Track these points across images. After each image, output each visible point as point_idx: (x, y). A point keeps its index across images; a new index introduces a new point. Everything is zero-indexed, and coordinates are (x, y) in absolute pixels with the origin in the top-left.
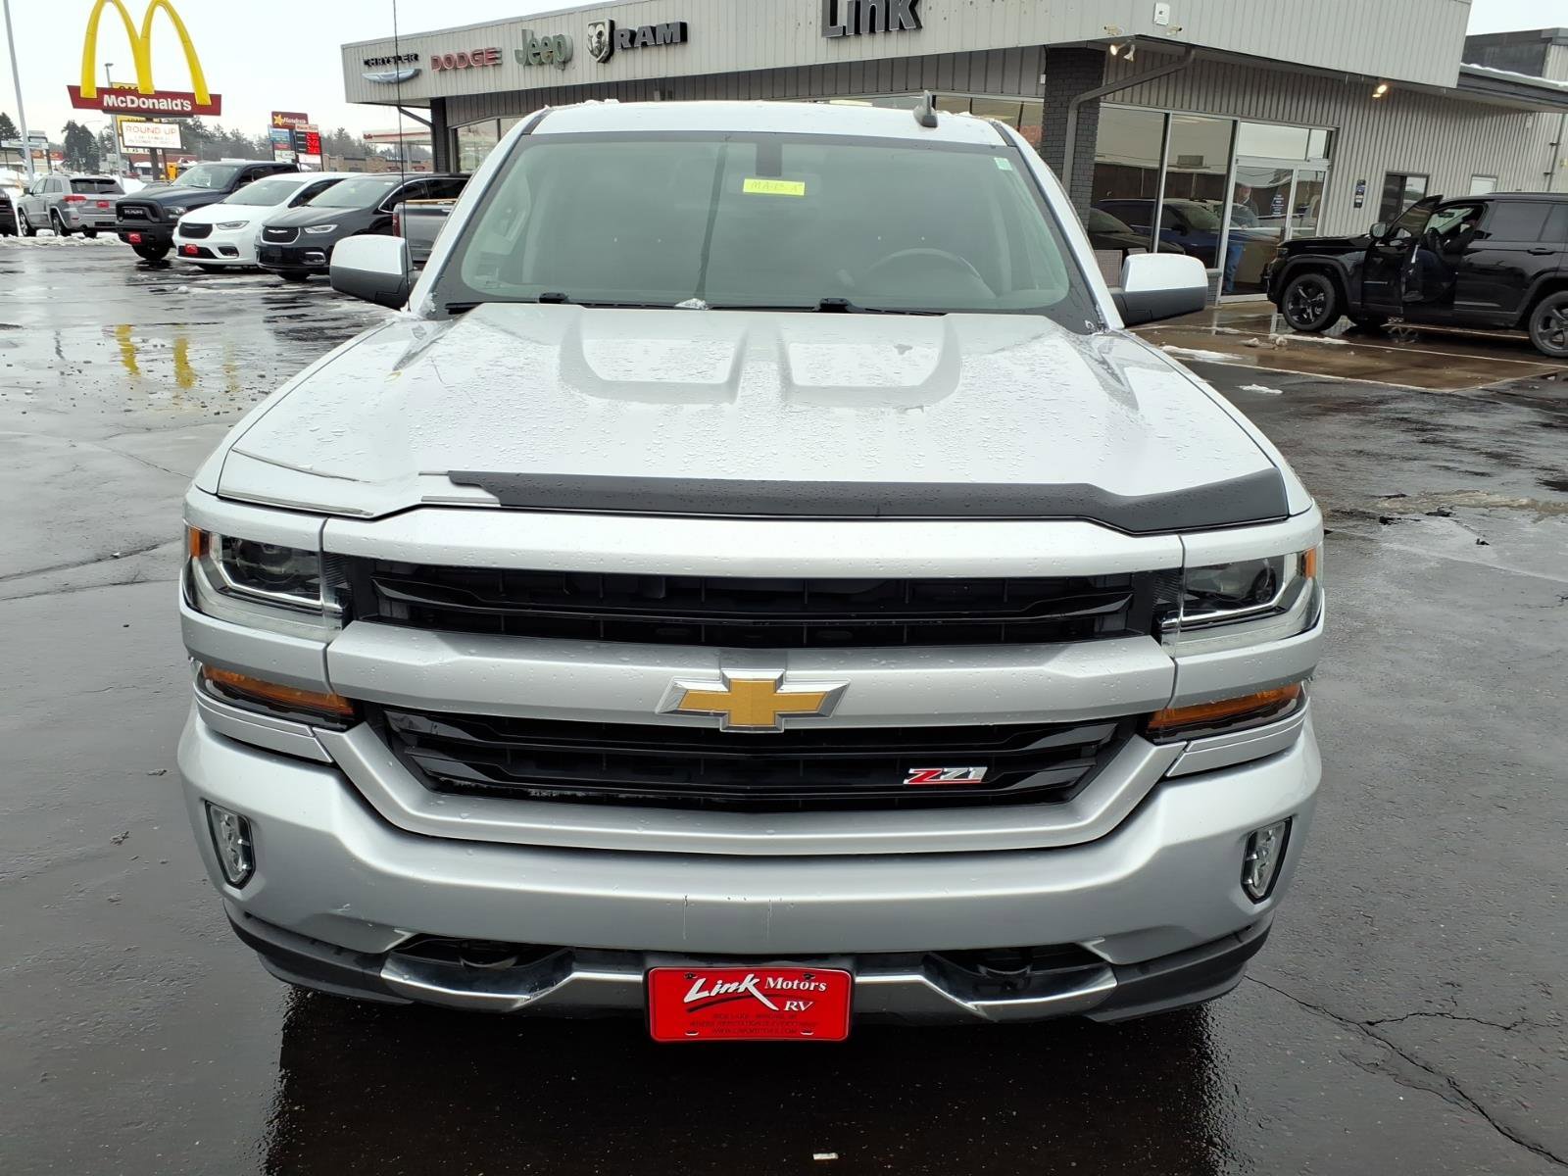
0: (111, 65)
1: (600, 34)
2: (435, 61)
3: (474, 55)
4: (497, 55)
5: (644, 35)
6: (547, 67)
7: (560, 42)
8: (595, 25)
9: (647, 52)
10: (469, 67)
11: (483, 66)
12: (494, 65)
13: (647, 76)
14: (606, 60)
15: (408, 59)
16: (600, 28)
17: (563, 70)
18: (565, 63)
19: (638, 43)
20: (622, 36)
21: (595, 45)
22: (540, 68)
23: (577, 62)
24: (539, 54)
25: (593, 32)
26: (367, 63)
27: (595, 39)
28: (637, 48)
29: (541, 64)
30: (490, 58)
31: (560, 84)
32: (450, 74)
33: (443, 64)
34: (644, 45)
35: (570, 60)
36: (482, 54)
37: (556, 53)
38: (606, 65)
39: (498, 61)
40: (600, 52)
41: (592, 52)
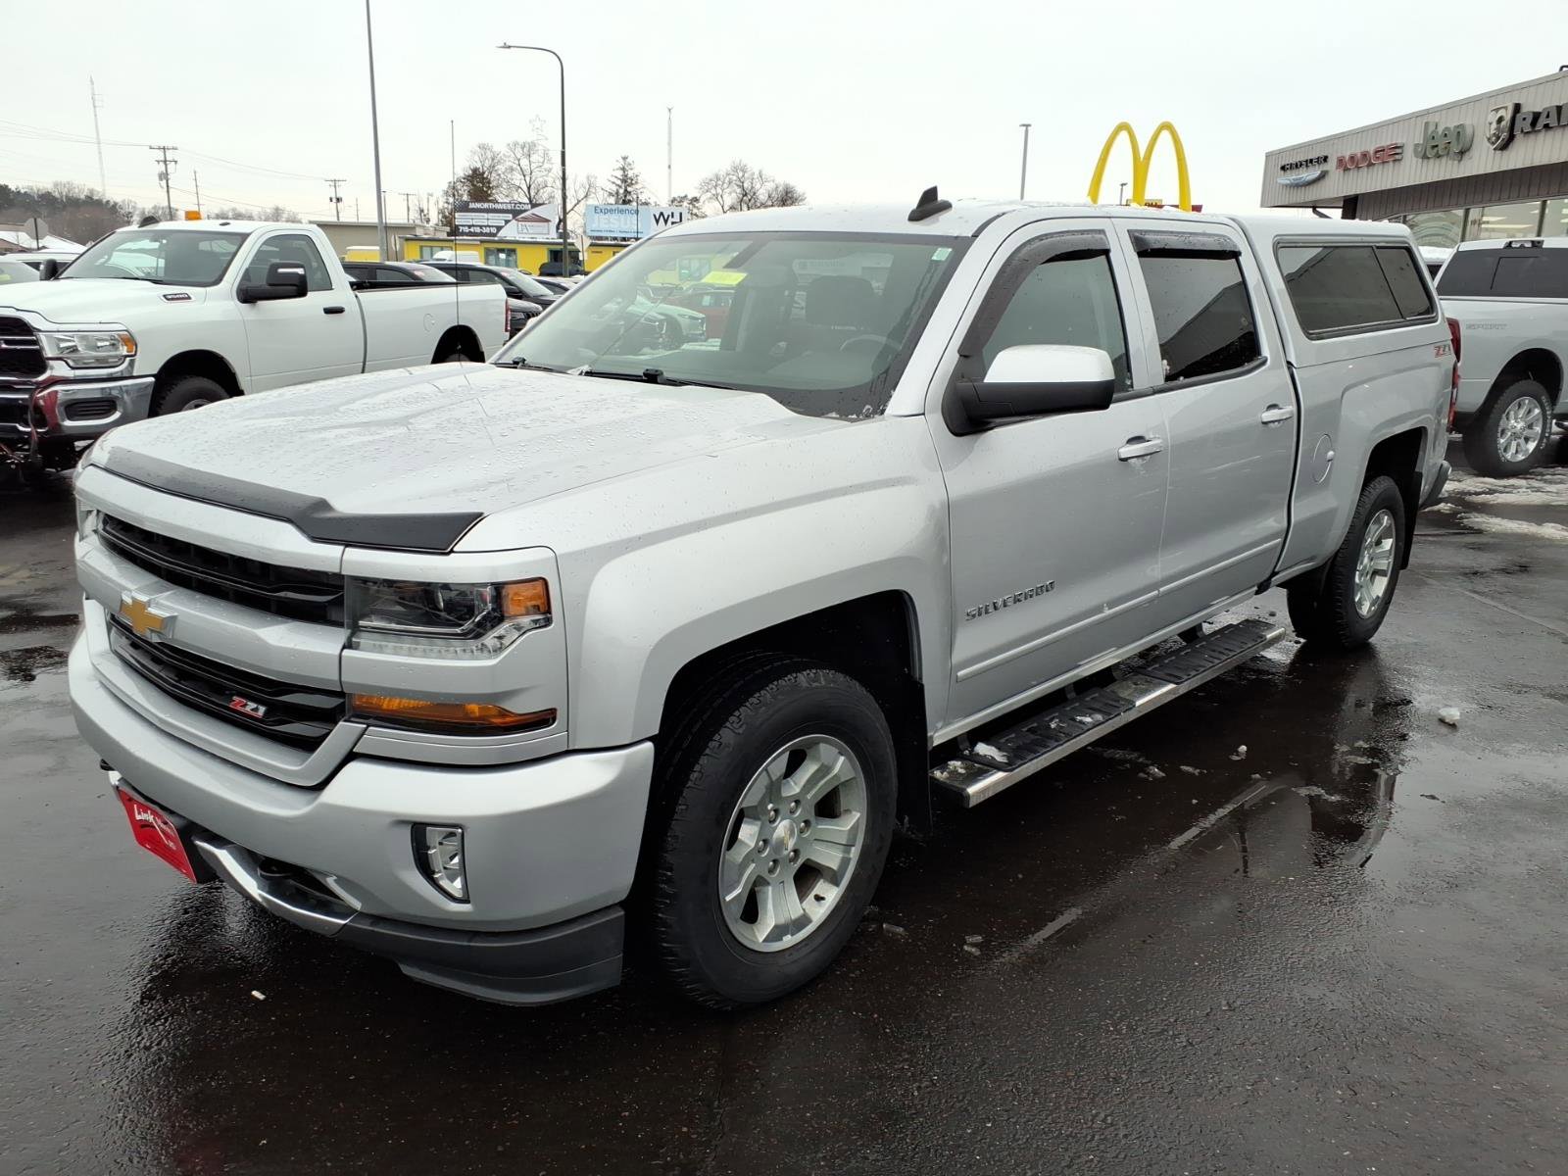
0: (1125, 184)
1: (1500, 120)
2: (1340, 161)
3: (1377, 152)
4: (1398, 151)
5: (1548, 116)
6: (1444, 160)
7: (1459, 131)
8: (1497, 110)
9: (1550, 133)
10: (1370, 165)
11: (1383, 163)
12: (1395, 161)
13: (1545, 161)
14: (1504, 147)
15: (1318, 162)
16: (1502, 113)
17: (1460, 161)
18: (1462, 153)
19: (1539, 126)
20: (1524, 119)
21: (1493, 132)
22: (1438, 161)
23: (1475, 152)
24: (1437, 146)
25: (1493, 118)
26: (1283, 168)
27: (1494, 125)
28: (1539, 131)
29: (1438, 156)
30: (1391, 154)
31: (1455, 176)
32: (1352, 174)
33: (1349, 164)
34: (1547, 127)
35: (1468, 150)
36: (1383, 150)
37: (1454, 143)
38: (1505, 153)
39: (1397, 157)
40: (1498, 138)
41: (1489, 139)
